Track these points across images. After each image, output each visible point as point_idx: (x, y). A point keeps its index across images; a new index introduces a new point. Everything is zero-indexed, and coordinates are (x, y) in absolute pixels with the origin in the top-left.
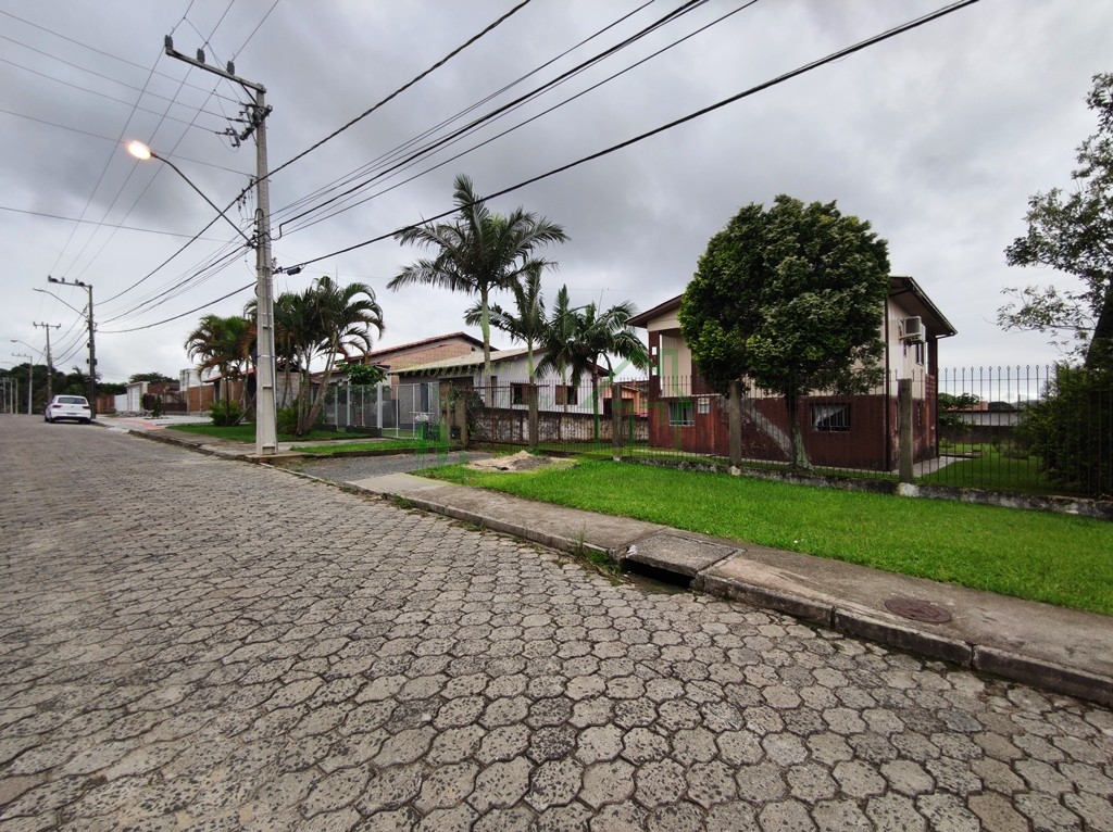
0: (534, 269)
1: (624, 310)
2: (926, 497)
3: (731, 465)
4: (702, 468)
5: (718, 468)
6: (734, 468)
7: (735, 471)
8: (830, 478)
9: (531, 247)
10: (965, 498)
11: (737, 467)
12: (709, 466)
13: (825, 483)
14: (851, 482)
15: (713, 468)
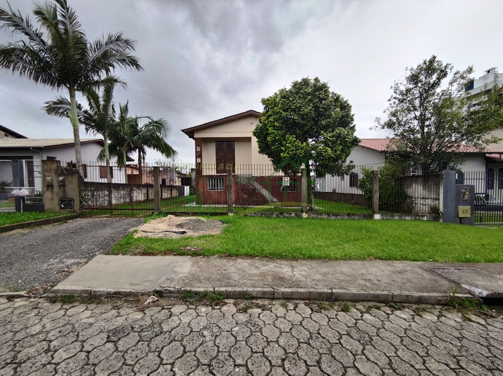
0: (110, 83)
1: (159, 124)
2: (383, 219)
3: (302, 212)
4: (287, 215)
5: (296, 214)
6: (304, 213)
7: (305, 215)
8: (349, 215)
9: (113, 67)
10: (395, 218)
11: (306, 213)
12: (291, 214)
13: (347, 217)
14: (357, 215)
15: (293, 215)
